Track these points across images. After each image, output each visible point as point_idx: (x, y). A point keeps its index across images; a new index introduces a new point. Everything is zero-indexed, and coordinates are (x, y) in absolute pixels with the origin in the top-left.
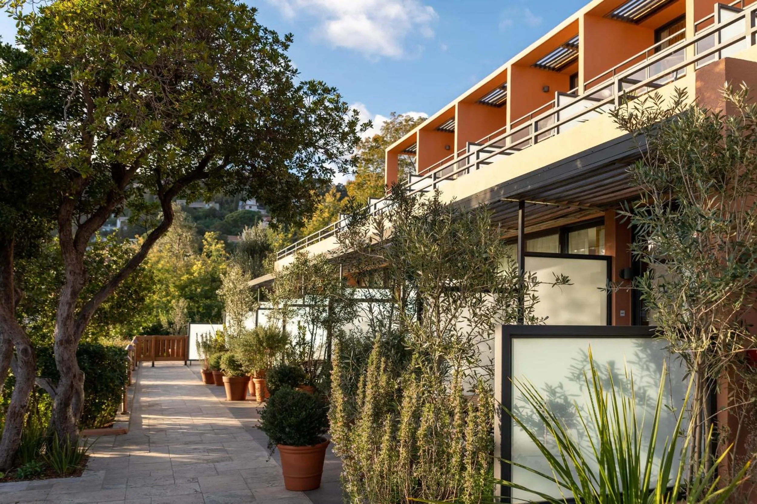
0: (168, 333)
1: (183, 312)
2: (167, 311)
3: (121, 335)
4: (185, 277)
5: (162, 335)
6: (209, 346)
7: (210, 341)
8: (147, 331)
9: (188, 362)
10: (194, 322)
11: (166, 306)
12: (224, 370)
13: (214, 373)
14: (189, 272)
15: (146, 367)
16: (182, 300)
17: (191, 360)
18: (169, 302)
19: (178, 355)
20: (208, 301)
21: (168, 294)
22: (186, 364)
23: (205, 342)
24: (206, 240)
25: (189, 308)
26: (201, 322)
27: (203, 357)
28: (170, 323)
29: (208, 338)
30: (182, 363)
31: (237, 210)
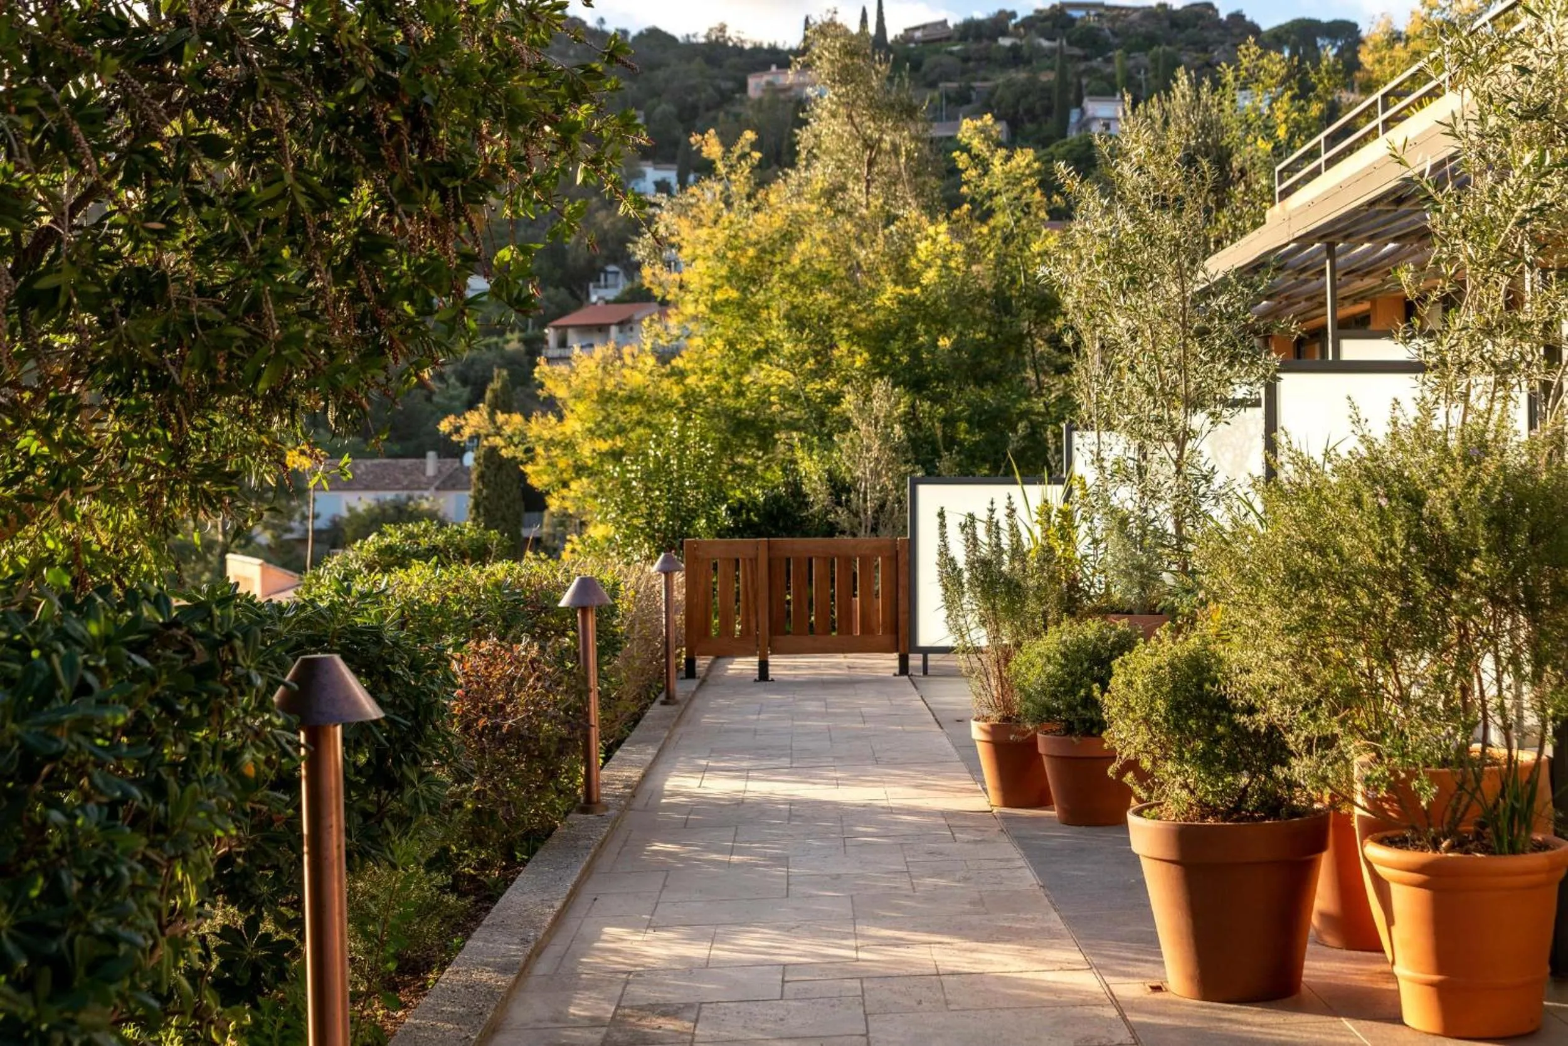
0: (831, 530)
1: (886, 438)
2: (827, 440)
3: (650, 537)
4: (889, 294)
5: (806, 534)
6: (1013, 589)
7: (1017, 551)
8: (749, 524)
9: (915, 661)
10: (934, 477)
11: (822, 418)
12: (1132, 765)
13: (1044, 744)
14: (904, 276)
15: (738, 683)
16: (880, 387)
17: (926, 651)
18: (835, 399)
19: (867, 628)
20: (989, 396)
21: (824, 369)
22: (904, 669)
23: (985, 563)
24: (966, 149)
25: (911, 419)
26: (966, 475)
27: (980, 637)
28: (839, 488)
29: (1005, 541)
30: (888, 662)
31: (1064, 136)
